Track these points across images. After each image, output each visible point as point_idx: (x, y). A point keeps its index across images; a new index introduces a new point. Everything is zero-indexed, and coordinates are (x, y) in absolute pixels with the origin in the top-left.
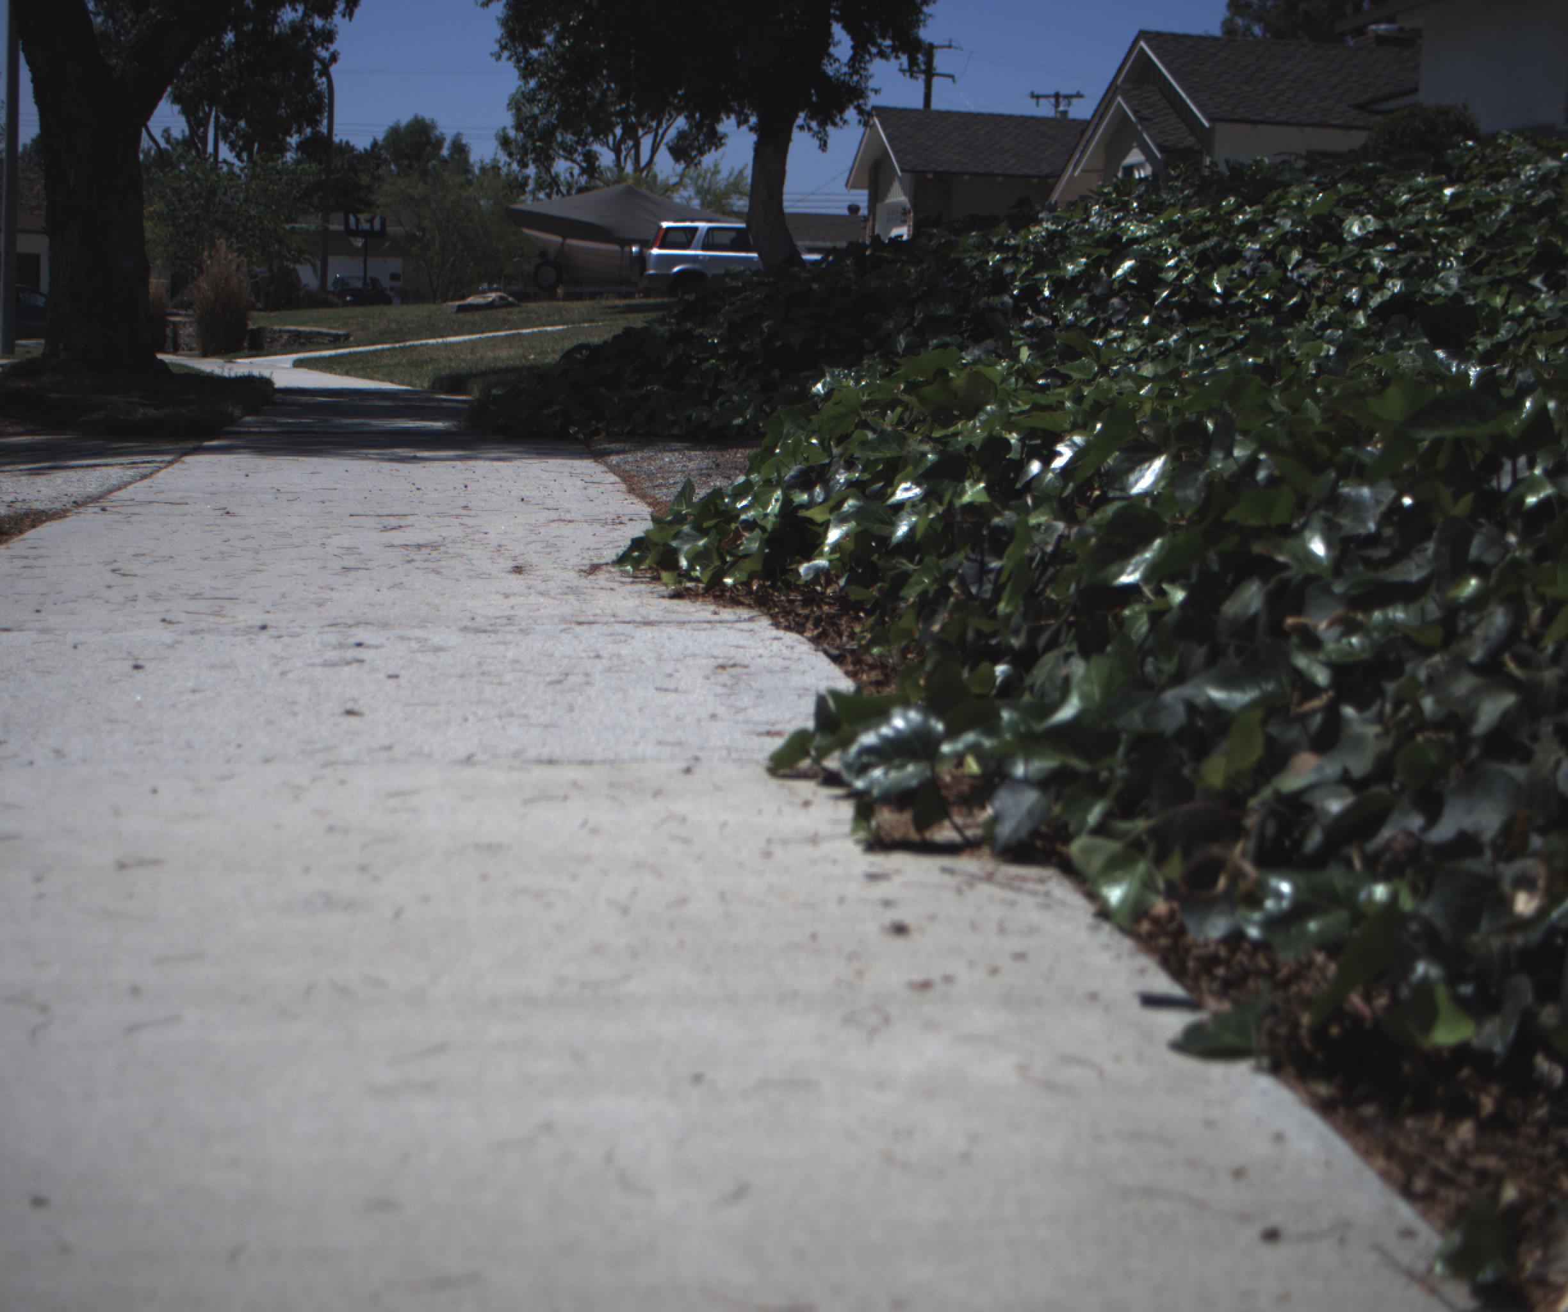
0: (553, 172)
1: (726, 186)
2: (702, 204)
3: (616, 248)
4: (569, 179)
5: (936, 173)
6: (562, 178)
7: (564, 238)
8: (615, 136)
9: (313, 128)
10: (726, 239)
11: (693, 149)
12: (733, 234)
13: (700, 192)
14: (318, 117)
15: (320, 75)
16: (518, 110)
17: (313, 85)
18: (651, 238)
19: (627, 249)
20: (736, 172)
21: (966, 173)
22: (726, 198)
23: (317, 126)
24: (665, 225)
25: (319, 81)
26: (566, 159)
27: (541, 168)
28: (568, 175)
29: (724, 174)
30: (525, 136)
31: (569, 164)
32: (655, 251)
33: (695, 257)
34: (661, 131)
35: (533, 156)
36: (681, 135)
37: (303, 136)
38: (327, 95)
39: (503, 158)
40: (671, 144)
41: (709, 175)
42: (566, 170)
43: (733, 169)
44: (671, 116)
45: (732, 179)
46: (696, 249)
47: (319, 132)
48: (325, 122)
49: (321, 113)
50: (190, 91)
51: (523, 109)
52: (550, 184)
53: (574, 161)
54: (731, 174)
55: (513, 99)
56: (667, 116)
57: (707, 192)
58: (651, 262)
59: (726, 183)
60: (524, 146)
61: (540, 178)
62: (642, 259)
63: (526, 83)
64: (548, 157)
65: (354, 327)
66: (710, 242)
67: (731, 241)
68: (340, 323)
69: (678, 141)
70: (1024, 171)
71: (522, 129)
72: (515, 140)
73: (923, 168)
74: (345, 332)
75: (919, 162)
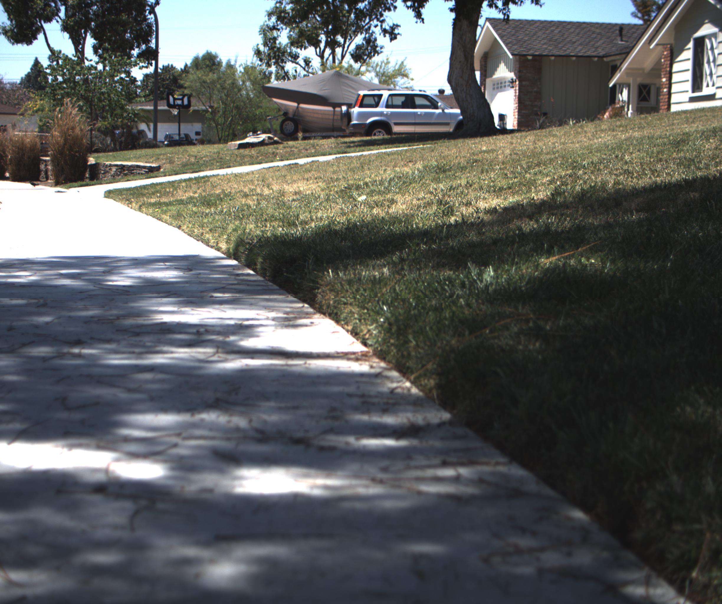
0: (286, 69)
1: (393, 71)
2: (380, 82)
3: (330, 109)
4: (295, 74)
5: (533, 56)
6: (290, 73)
7: (299, 104)
8: (320, 49)
9: (146, 45)
10: (399, 101)
11: (365, 55)
12: (403, 99)
13: (377, 75)
14: (149, 38)
15: (150, 13)
16: (265, 35)
17: (145, 19)
18: (353, 102)
19: (338, 109)
20: (399, 63)
21: (552, 56)
22: (394, 78)
23: (149, 43)
24: (362, 93)
25: (149, 17)
26: (293, 62)
27: (278, 67)
28: (294, 72)
29: (392, 64)
30: (269, 49)
31: (294, 65)
32: (356, 110)
33: (381, 114)
34: (346, 46)
35: (274, 61)
36: (358, 47)
37: (141, 50)
38: (154, 26)
39: (257, 62)
40: (352, 52)
41: (383, 64)
42: (292, 68)
43: (397, 61)
44: (351, 37)
45: (397, 68)
46: (382, 107)
47: (150, 47)
48: (154, 41)
49: (151, 36)
50: (72, 23)
51: (268, 34)
52: (285, 76)
53: (297, 63)
54: (397, 64)
55: (262, 28)
56: (349, 38)
57: (383, 74)
58: (354, 117)
59: (394, 69)
60: (269, 55)
61: (278, 73)
62: (348, 116)
63: (269, 19)
64: (283, 61)
65: (164, 161)
66: (390, 103)
67: (403, 103)
68: (154, 158)
69: (356, 51)
70: (589, 53)
71: (268, 45)
72: (264, 52)
73: (525, 53)
74: (157, 165)
75: (522, 49)
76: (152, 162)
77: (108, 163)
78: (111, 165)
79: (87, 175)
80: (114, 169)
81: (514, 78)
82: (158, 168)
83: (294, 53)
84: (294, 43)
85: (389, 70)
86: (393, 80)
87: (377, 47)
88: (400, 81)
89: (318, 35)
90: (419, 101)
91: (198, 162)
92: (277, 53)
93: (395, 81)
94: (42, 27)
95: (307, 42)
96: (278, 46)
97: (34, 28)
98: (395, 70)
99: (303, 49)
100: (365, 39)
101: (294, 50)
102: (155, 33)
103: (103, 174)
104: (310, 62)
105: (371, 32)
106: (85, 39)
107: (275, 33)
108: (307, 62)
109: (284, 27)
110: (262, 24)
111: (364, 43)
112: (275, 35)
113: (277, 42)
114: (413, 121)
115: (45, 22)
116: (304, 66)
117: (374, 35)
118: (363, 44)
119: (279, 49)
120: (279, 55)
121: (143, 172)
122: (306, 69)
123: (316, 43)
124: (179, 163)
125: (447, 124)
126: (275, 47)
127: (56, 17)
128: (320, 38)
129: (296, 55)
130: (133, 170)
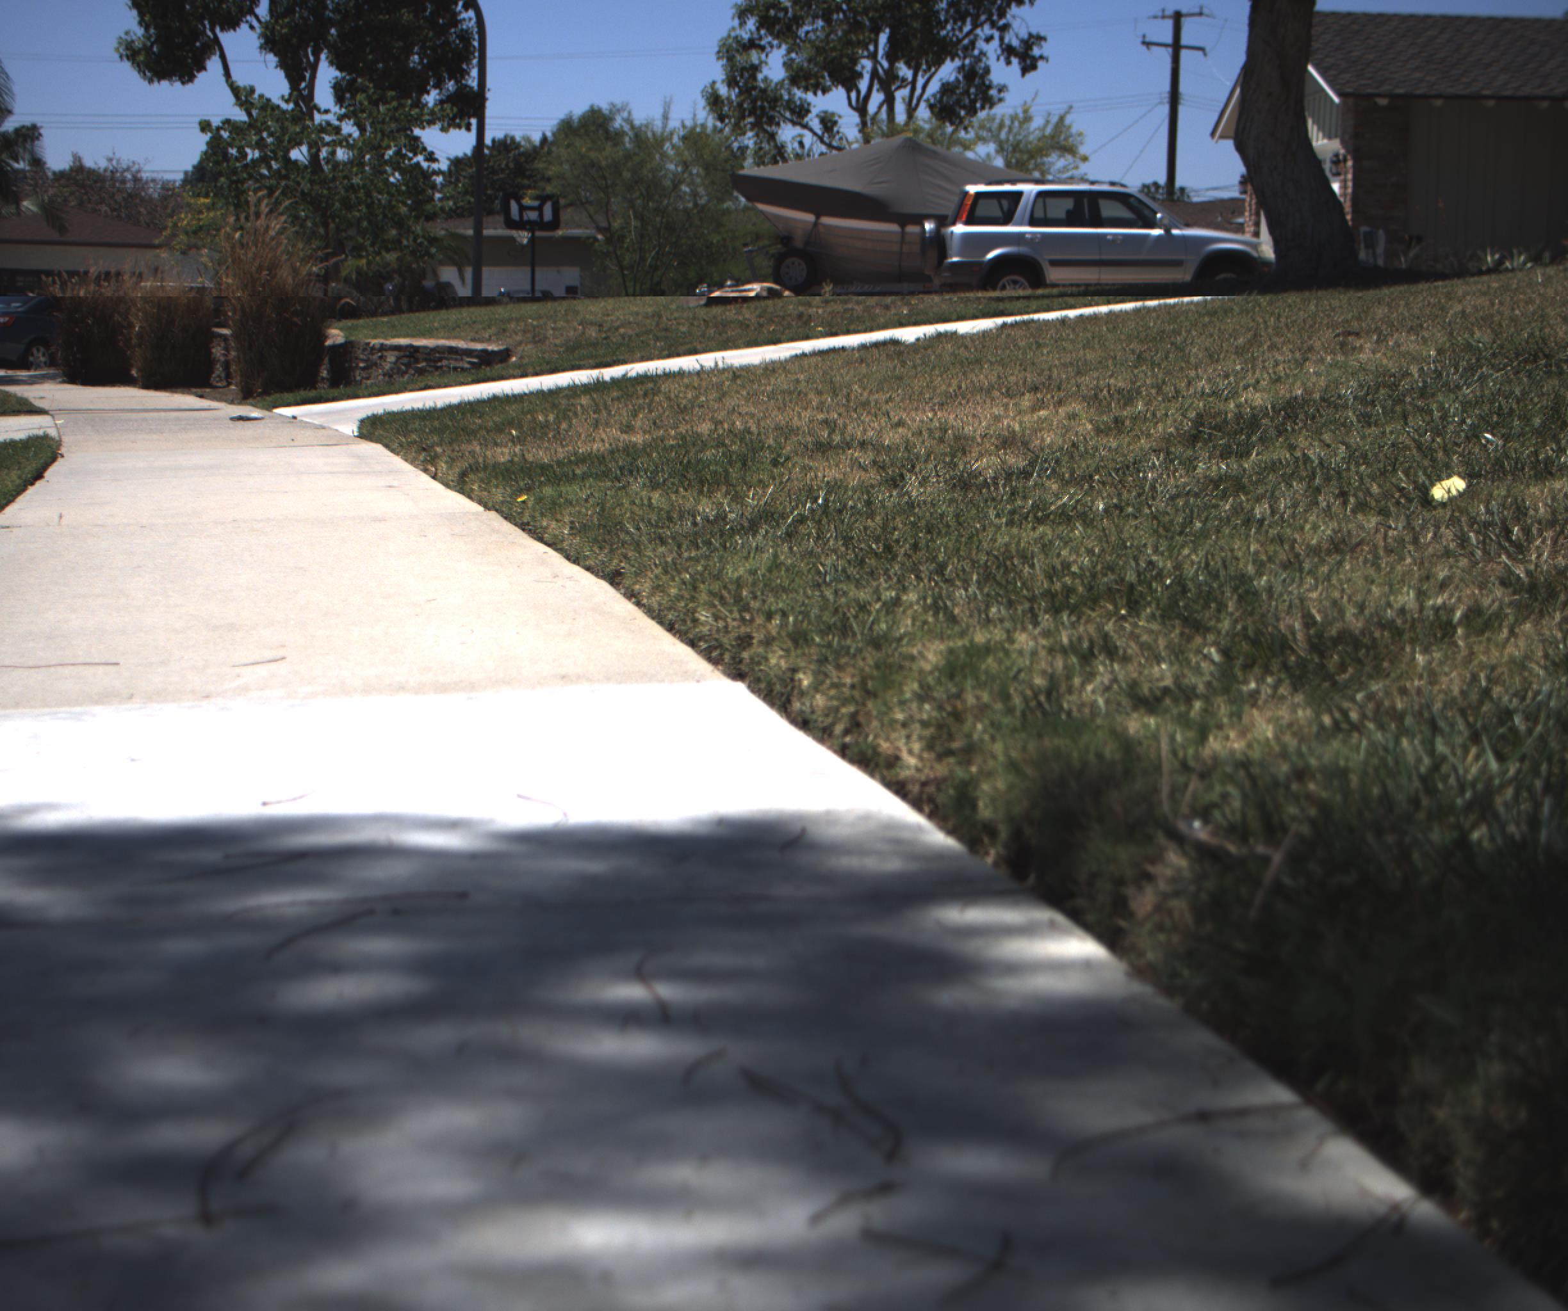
0: (779, 139)
1: (1039, 140)
2: (1008, 165)
3: (894, 228)
4: (799, 151)
5: (1392, 96)
6: (789, 149)
7: (818, 217)
8: (858, 92)
9: (457, 82)
10: (1060, 208)
11: (964, 107)
12: (1069, 204)
13: (1001, 149)
14: (465, 66)
15: (466, 7)
16: (730, 59)
17: (454, 21)
18: (949, 211)
19: (912, 229)
20: (1054, 119)
21: (1438, 96)
22: (1042, 156)
23: (463, 77)
24: (972, 189)
25: (464, 15)
26: (794, 123)
27: (761, 135)
28: (796, 145)
29: (1037, 123)
30: (741, 93)
31: (798, 130)
32: (959, 229)
33: (1020, 237)
34: (919, 86)
35: (751, 120)
36: (946, 88)
37: (444, 91)
38: (476, 37)
39: (711, 122)
40: (932, 101)
41: (1016, 124)
42: (793, 138)
43: (1049, 114)
44: (930, 68)
45: (1048, 131)
46: (1021, 224)
47: (466, 86)
48: (474, 72)
49: (468, 61)
50: (284, 31)
51: (738, 57)
52: (779, 154)
53: (805, 126)
54: (1047, 122)
55: (724, 44)
56: (924, 67)
57: (1016, 147)
58: (954, 245)
59: (1041, 134)
60: (740, 105)
61: (761, 149)
62: (939, 242)
63: (742, 24)
64: (771, 121)
65: (519, 338)
66: (1039, 214)
67: (1069, 213)
68: (493, 330)
69: (942, 97)
70: (1527, 91)
71: (737, 84)
72: (728, 98)
73: (1370, 91)
74: (502, 348)
75: (1363, 82)
76: (489, 340)
77: (375, 342)
78: (383, 348)
79: (324, 374)
80: (391, 358)
81: (1342, 151)
82: (504, 355)
83: (798, 103)
84: (798, 77)
85: (1031, 138)
86: (1039, 160)
87: (990, 87)
88: (1057, 162)
89: (854, 61)
90: (1108, 209)
91: (606, 338)
92: (759, 103)
93: (1043, 164)
94: (216, 41)
95: (830, 76)
96: (762, 85)
97: (198, 44)
98: (1044, 136)
99: (819, 93)
100: (961, 69)
101: (798, 93)
102: (477, 54)
103: (363, 369)
104: (835, 123)
105: (976, 52)
106: (314, 68)
107: (754, 56)
108: (829, 122)
109: (775, 42)
110: (725, 34)
111: (961, 77)
112: (756, 62)
113: (760, 76)
114: (1096, 257)
115: (222, 30)
116: (820, 132)
117: (984, 59)
118: (957, 80)
119: (764, 91)
120: (763, 108)
121: (467, 366)
122: (826, 139)
123: (849, 80)
124: (557, 342)
125: (1177, 264)
126: (754, 88)
127: (248, 18)
128: (858, 68)
129: (802, 106)
130: (440, 360)
